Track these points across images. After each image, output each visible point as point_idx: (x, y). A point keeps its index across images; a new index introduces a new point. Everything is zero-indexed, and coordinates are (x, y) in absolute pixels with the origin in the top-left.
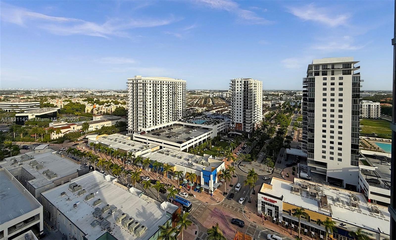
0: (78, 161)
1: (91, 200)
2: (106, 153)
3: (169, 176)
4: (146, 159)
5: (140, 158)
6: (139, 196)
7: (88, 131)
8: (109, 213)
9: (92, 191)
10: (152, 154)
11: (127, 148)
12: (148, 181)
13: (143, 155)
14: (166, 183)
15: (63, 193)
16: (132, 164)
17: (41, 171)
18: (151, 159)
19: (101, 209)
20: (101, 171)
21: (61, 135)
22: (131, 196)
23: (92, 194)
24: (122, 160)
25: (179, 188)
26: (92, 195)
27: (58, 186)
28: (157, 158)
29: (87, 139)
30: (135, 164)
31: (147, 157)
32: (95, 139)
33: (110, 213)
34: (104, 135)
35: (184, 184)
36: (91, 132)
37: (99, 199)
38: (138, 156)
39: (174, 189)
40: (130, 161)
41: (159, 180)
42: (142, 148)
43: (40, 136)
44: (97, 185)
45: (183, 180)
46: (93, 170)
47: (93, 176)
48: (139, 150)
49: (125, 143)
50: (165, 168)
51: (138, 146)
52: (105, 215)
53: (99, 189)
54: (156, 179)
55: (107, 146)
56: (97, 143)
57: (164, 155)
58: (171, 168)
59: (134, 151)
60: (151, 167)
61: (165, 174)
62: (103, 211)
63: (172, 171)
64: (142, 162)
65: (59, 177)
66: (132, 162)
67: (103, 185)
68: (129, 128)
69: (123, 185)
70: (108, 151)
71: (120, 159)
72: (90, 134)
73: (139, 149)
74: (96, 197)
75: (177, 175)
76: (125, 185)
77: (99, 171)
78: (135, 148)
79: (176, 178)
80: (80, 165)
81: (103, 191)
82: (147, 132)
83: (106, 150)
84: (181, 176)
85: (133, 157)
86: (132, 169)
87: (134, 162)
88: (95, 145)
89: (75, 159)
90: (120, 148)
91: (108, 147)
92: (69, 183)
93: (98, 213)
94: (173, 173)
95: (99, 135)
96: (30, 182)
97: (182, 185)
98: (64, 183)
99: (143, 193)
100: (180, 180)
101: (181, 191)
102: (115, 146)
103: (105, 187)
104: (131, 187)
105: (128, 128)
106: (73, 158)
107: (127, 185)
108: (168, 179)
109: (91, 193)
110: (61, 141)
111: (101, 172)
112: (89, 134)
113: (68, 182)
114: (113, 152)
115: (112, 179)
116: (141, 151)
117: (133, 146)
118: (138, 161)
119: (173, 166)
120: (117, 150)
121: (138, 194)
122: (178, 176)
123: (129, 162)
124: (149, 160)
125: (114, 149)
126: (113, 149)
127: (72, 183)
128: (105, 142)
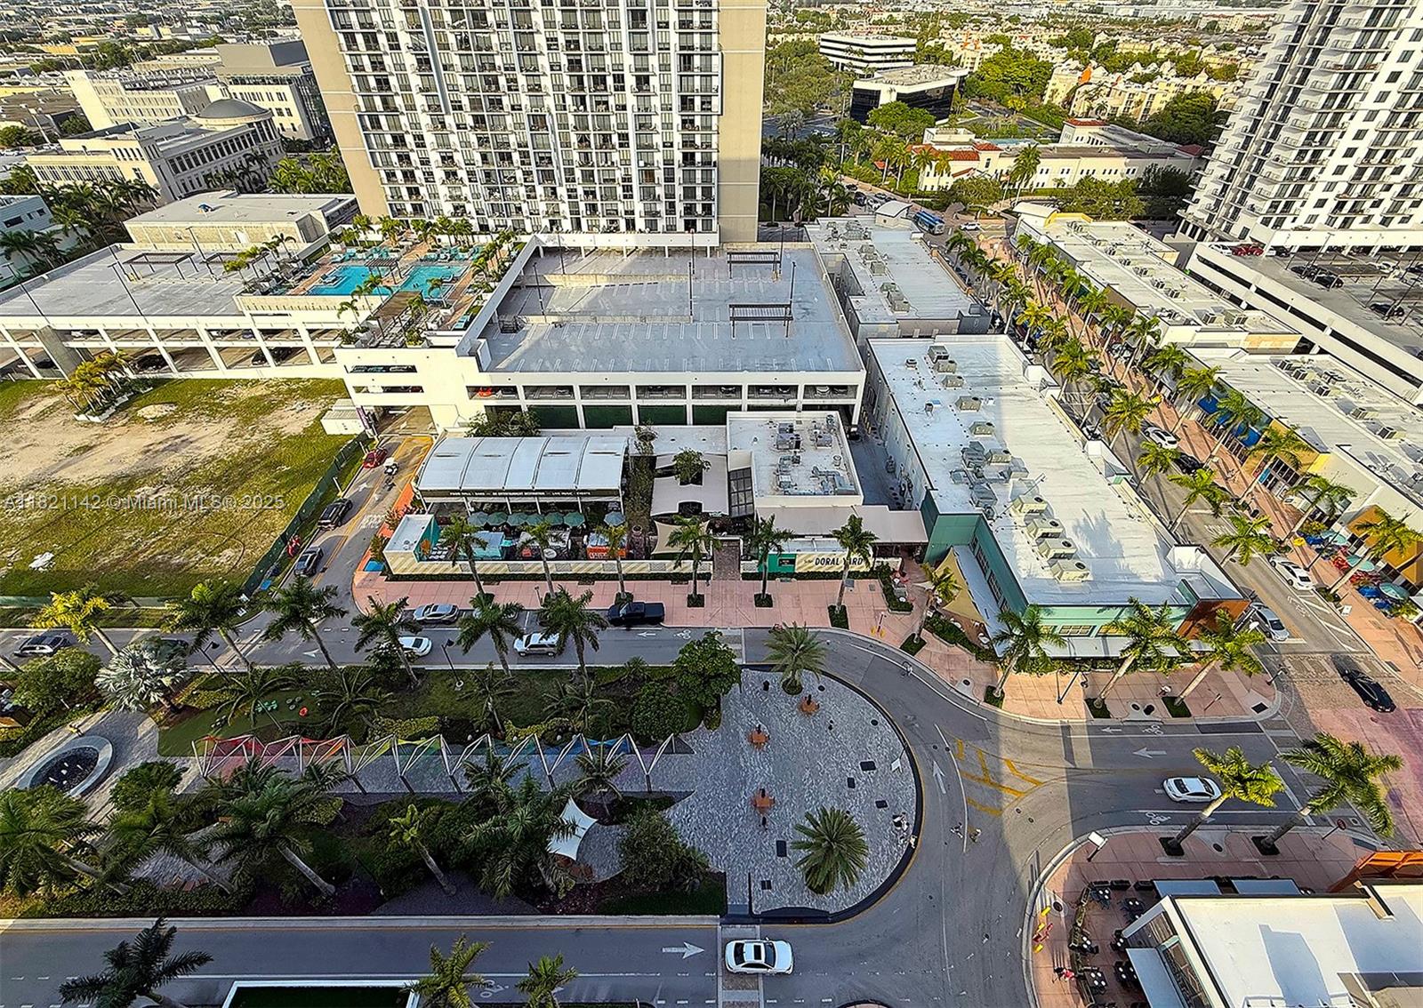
0: (969, 285)
1: (968, 416)
2: (1058, 290)
3: (1271, 476)
4: (1202, 370)
5: (1178, 353)
6: (1112, 479)
7: (1028, 187)
8: (1001, 474)
9: (979, 392)
10: (1242, 360)
11: (1143, 297)
12: (1167, 451)
13: (1197, 346)
14: (1238, 493)
15: (911, 363)
16: (1134, 364)
17: (880, 280)
18: (1223, 376)
19: (986, 451)
20: (1021, 344)
21: (947, 181)
22: (1083, 466)
23: (976, 399)
24: (1105, 332)
25: (1287, 543)
26: (977, 402)
27: (904, 337)
28: (1254, 383)
29: (1017, 215)
30: (1145, 371)
31: (1212, 365)
32: (1039, 224)
33: (1006, 476)
34: (1078, 217)
35: (1321, 541)
36: (1036, 192)
37: (990, 424)
38: (1174, 345)
39: (1262, 531)
40: (1132, 350)
41: (1215, 468)
42: (1208, 319)
43: (895, 170)
44: (995, 381)
45: (1329, 524)
46: (1000, 330)
47: (994, 348)
48: (1187, 323)
49: (1144, 272)
50: (1266, 440)
51: (1196, 299)
52: (991, 470)
53: (999, 395)
54: (1202, 458)
55: (1073, 262)
56: (1043, 241)
57: (1300, 385)
58: (1299, 453)
59: (1167, 319)
60: (1207, 406)
61: (1253, 462)
62: (988, 458)
63: (1297, 465)
64: (1178, 373)
65: (912, 315)
66: (1139, 357)
67: (1014, 390)
68: (1190, 209)
69: (1072, 418)
70: (1068, 284)
71: (1099, 330)
72: (1031, 198)
73: (1190, 316)
74: (982, 412)
75: (1312, 495)
76: (1078, 422)
77: (1016, 343)
78: (1176, 309)
79: (1299, 502)
80: (970, 301)
81: (1007, 405)
82: (1274, 253)
83: (1064, 278)
84: (1333, 507)
85: (1149, 339)
86: (1125, 381)
87: (1145, 358)
88: (1032, 246)
89: (963, 277)
90: (1116, 287)
91: (1074, 269)
92: (929, 342)
93: (975, 456)
94: (1297, 477)
95: (1062, 210)
96: (853, 299)
97: (1311, 542)
98: (920, 337)
99: (1130, 477)
100: (1313, 516)
101: (1292, 557)
102: (1101, 273)
103: (1016, 398)
104: (1096, 437)
105: (1186, 206)
106: (958, 270)
107: (1084, 426)
108: (1257, 484)
109: (976, 396)
110: (943, 200)
111: (1021, 348)
112: (1027, 198)
113: (930, 337)
114: (1083, 292)
115: (1045, 385)
116: (1198, 328)
117: (1174, 294)
118: (1166, 362)
119: (1317, 448)
120: (1101, 289)
121: (1111, 471)
122: (1318, 499)
123: (1127, 354)
124: (1216, 377)
125: (1094, 283)
126: (1088, 281)
127: (936, 344)
128: (1072, 245)
